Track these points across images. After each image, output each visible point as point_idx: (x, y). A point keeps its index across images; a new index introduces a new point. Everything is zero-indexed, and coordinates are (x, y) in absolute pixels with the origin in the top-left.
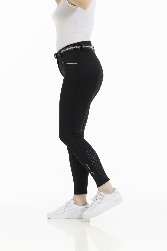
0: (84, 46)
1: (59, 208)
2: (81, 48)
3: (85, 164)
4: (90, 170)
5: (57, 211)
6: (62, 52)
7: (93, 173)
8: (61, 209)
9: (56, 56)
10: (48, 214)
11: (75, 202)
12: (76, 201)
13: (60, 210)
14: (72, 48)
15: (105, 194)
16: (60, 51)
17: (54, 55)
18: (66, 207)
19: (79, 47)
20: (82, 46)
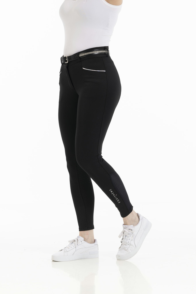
4: (116, 198)
7: (119, 202)
13: (69, 249)
15: (134, 226)
16: (79, 54)
20: (108, 52)
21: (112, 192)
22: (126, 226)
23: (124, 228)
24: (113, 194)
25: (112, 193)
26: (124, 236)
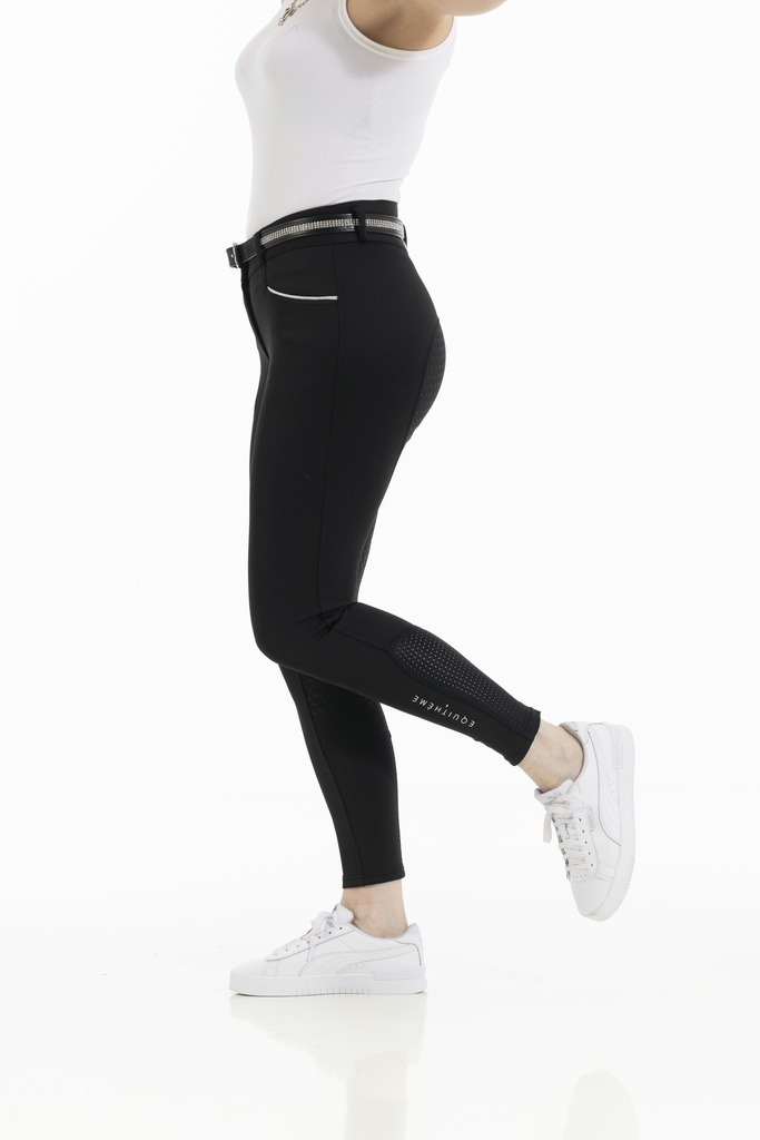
0: (369, 222)
1: (286, 945)
2: (360, 229)
3: (419, 701)
4: (452, 715)
5: (274, 960)
6: (266, 240)
7: (469, 722)
8: (293, 949)
9: (240, 256)
10: (233, 975)
11: (355, 917)
12: (359, 915)
13: (290, 952)
14: (318, 225)
16: (259, 235)
17: (229, 251)
18: (315, 940)
19: (348, 223)
20: (362, 222)
21: (423, 702)
22: (549, 794)
23: (548, 804)
24: (434, 707)
25: (427, 705)
26: (562, 828)
